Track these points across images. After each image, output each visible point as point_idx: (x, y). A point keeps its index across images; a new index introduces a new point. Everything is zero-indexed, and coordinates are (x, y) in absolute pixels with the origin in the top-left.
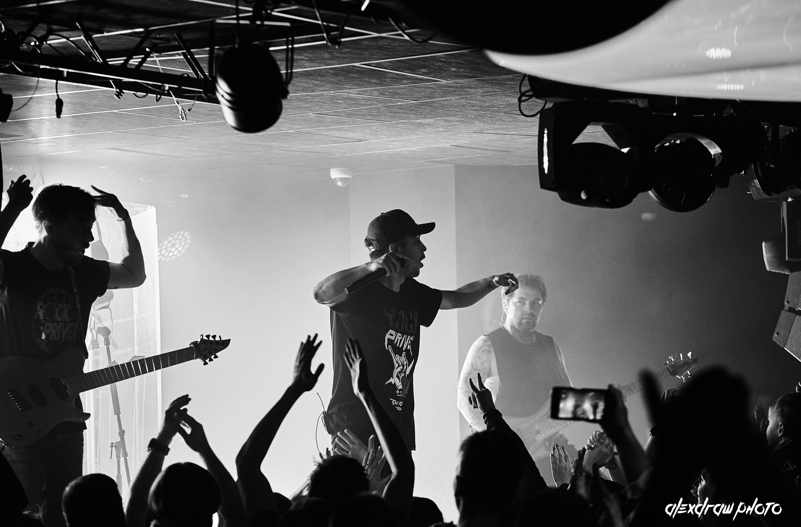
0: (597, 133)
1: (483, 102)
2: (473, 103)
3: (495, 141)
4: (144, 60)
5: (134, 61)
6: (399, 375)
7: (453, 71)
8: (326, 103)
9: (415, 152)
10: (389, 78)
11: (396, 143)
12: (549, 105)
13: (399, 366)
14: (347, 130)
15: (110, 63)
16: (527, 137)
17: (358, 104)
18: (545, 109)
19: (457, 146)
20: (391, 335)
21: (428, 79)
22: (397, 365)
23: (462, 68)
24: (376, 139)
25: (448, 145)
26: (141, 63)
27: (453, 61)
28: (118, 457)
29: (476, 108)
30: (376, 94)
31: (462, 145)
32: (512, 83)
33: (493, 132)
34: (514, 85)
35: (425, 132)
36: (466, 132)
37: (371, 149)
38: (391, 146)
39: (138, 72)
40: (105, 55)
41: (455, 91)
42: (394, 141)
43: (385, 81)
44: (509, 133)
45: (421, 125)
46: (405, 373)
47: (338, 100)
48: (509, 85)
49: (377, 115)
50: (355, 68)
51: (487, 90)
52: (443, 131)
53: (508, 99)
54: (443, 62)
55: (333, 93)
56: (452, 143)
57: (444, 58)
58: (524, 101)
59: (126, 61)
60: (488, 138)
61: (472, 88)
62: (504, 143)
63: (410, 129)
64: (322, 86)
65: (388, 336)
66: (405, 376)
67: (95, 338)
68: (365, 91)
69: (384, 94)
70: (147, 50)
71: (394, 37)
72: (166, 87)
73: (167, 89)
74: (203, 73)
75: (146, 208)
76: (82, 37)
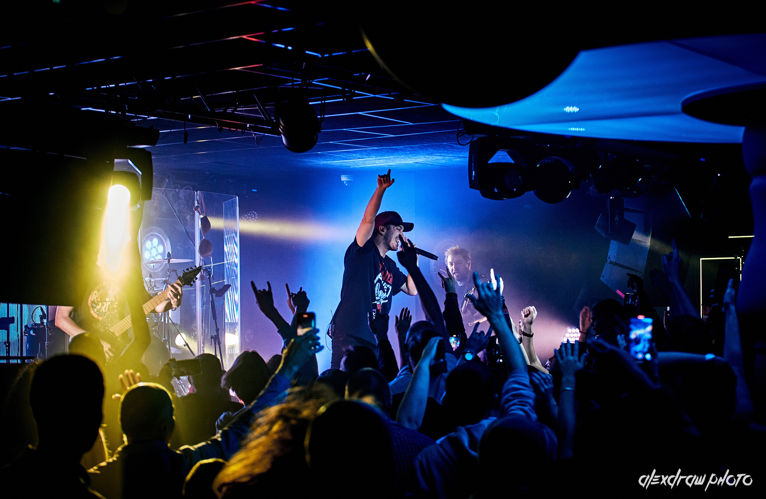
0: (500, 156)
1: (433, 136)
3: (440, 160)
4: (235, 110)
5: (229, 111)
7: (417, 118)
9: (392, 166)
11: (381, 160)
12: (476, 139)
14: (352, 152)
15: (216, 111)
16: (459, 158)
17: (359, 137)
18: (472, 141)
19: (416, 163)
23: (422, 116)
24: (369, 158)
25: (411, 162)
26: (233, 112)
27: (417, 112)
28: (215, 344)
31: (420, 162)
33: (439, 155)
35: (399, 154)
36: (422, 155)
37: (365, 164)
38: (378, 162)
39: (231, 116)
40: (213, 107)
41: (417, 130)
42: (380, 159)
43: (376, 123)
44: (448, 155)
45: (396, 150)
50: (359, 115)
52: (409, 154)
53: (448, 135)
54: (411, 112)
55: (344, 130)
56: (414, 161)
57: (411, 110)
58: (460, 136)
59: (226, 110)
60: (436, 158)
61: (428, 128)
62: (444, 161)
63: (389, 152)
67: (202, 274)
70: (237, 104)
71: (383, 97)
72: (247, 125)
73: (248, 126)
74: (270, 118)
75: (232, 198)
76: (200, 96)
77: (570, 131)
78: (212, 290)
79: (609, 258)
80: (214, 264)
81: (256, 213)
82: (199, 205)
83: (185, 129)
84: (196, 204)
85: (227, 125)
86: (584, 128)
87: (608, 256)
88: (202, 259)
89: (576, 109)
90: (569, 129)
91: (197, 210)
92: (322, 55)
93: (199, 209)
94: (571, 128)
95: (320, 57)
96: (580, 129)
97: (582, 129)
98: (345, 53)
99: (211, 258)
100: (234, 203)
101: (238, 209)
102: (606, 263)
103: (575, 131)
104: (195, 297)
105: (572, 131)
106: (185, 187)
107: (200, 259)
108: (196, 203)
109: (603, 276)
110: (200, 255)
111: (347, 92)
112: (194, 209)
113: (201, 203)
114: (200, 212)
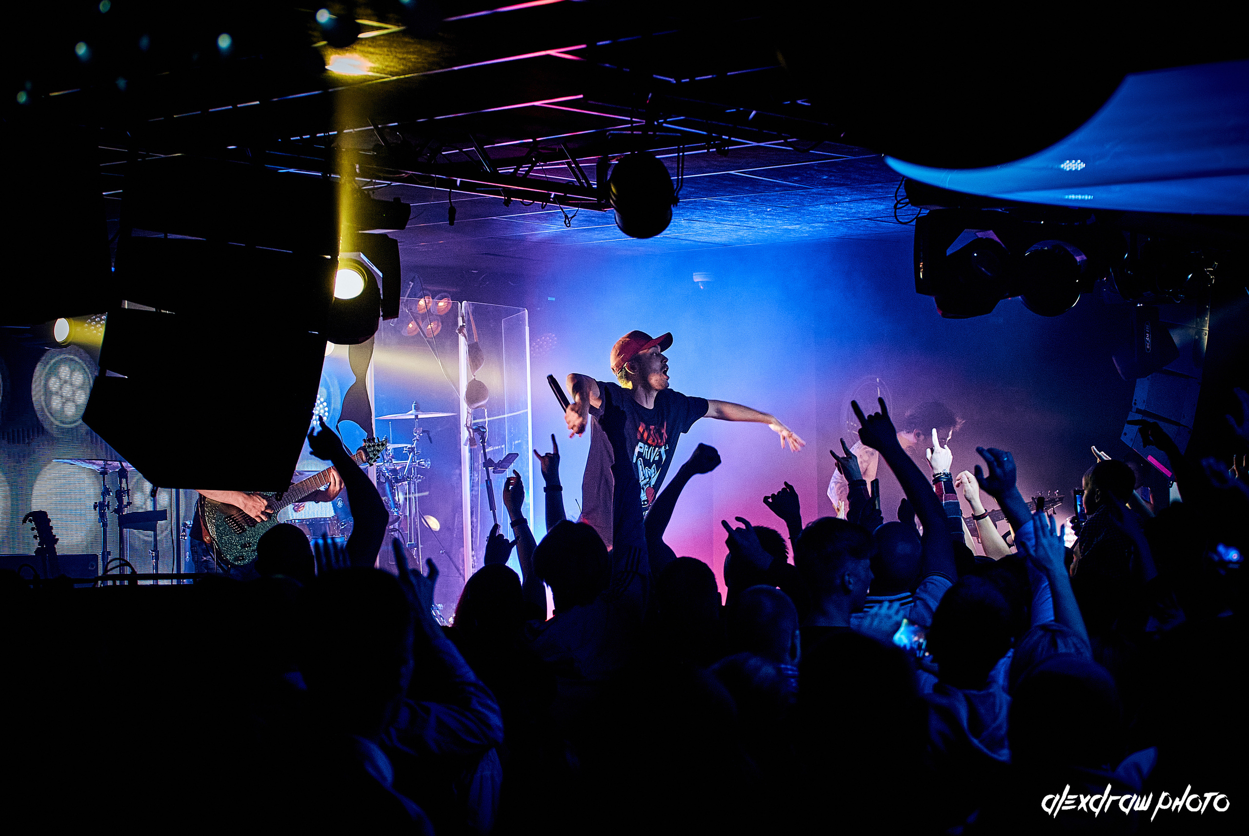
1: (850, 208)
2: (840, 210)
4: (531, 169)
5: (523, 170)
6: (644, 487)
7: (825, 179)
8: (698, 209)
10: (762, 185)
12: (925, 212)
13: (645, 479)
15: (500, 172)
17: (728, 210)
20: (641, 447)
21: (800, 186)
22: (643, 478)
23: (833, 176)
26: (527, 172)
27: (826, 169)
29: (842, 214)
30: (748, 200)
32: (880, 190)
34: (881, 192)
39: (525, 180)
40: (495, 164)
41: (823, 198)
43: (758, 188)
46: (650, 484)
47: (711, 206)
48: (876, 192)
49: (745, 221)
50: (730, 176)
51: (854, 197)
53: (874, 206)
54: (815, 170)
55: (705, 200)
57: (816, 166)
58: (900, 208)
59: (516, 170)
61: (840, 195)
64: (697, 193)
65: (637, 449)
66: (650, 486)
67: (472, 436)
68: (737, 198)
69: (755, 201)
70: (534, 159)
71: (771, 146)
72: (551, 194)
73: (552, 196)
74: (587, 182)
75: (519, 311)
76: (474, 148)
77: (1068, 200)
78: (488, 463)
79: (1135, 404)
80: (490, 419)
81: (554, 335)
82: (465, 324)
83: (450, 200)
84: (460, 323)
85: (518, 194)
86: (1091, 195)
87: (1133, 402)
88: (470, 412)
89: (1080, 165)
90: (1066, 197)
91: (463, 332)
92: (678, 80)
93: (465, 331)
94: (1068, 195)
95: (674, 84)
96: (1083, 197)
97: (1088, 196)
98: (714, 76)
99: (486, 410)
100: (520, 320)
101: (528, 329)
102: (1130, 413)
103: (1076, 200)
104: (460, 475)
105: (1071, 200)
106: (439, 296)
107: (468, 413)
108: (460, 320)
109: (1125, 434)
110: (468, 405)
111: (715, 139)
112: (457, 331)
113: (469, 320)
114: (467, 335)
